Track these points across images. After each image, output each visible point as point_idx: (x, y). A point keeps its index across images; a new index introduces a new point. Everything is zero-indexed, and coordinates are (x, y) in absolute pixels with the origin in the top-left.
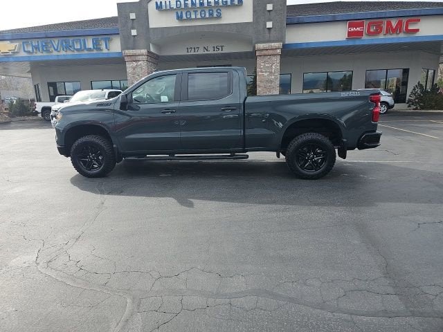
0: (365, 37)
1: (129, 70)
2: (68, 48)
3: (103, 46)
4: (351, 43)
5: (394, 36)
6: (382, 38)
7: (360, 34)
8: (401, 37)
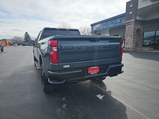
3: (123, 21)
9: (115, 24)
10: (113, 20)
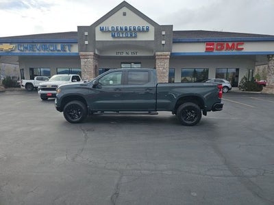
0: (215, 51)
1: (82, 64)
2: (46, 49)
3: (67, 49)
4: (207, 54)
5: (230, 51)
6: (224, 52)
7: (213, 49)
8: (234, 52)
9: (53, 50)
10: (48, 44)
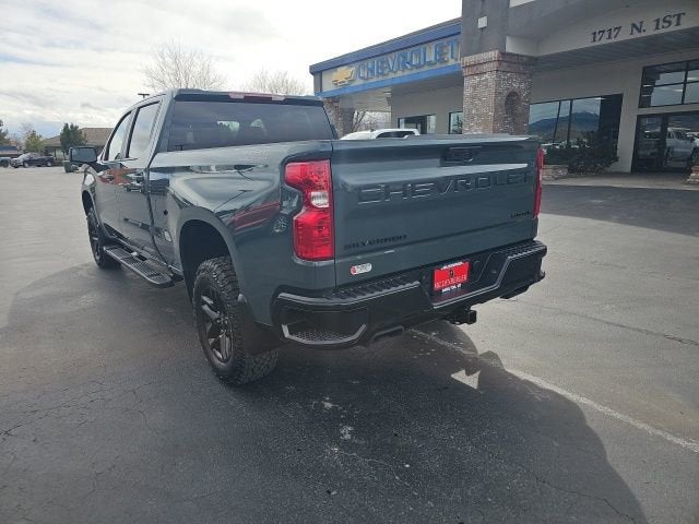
2: (404, 65)
3: (448, 55)
9: (418, 66)
10: (409, 52)
